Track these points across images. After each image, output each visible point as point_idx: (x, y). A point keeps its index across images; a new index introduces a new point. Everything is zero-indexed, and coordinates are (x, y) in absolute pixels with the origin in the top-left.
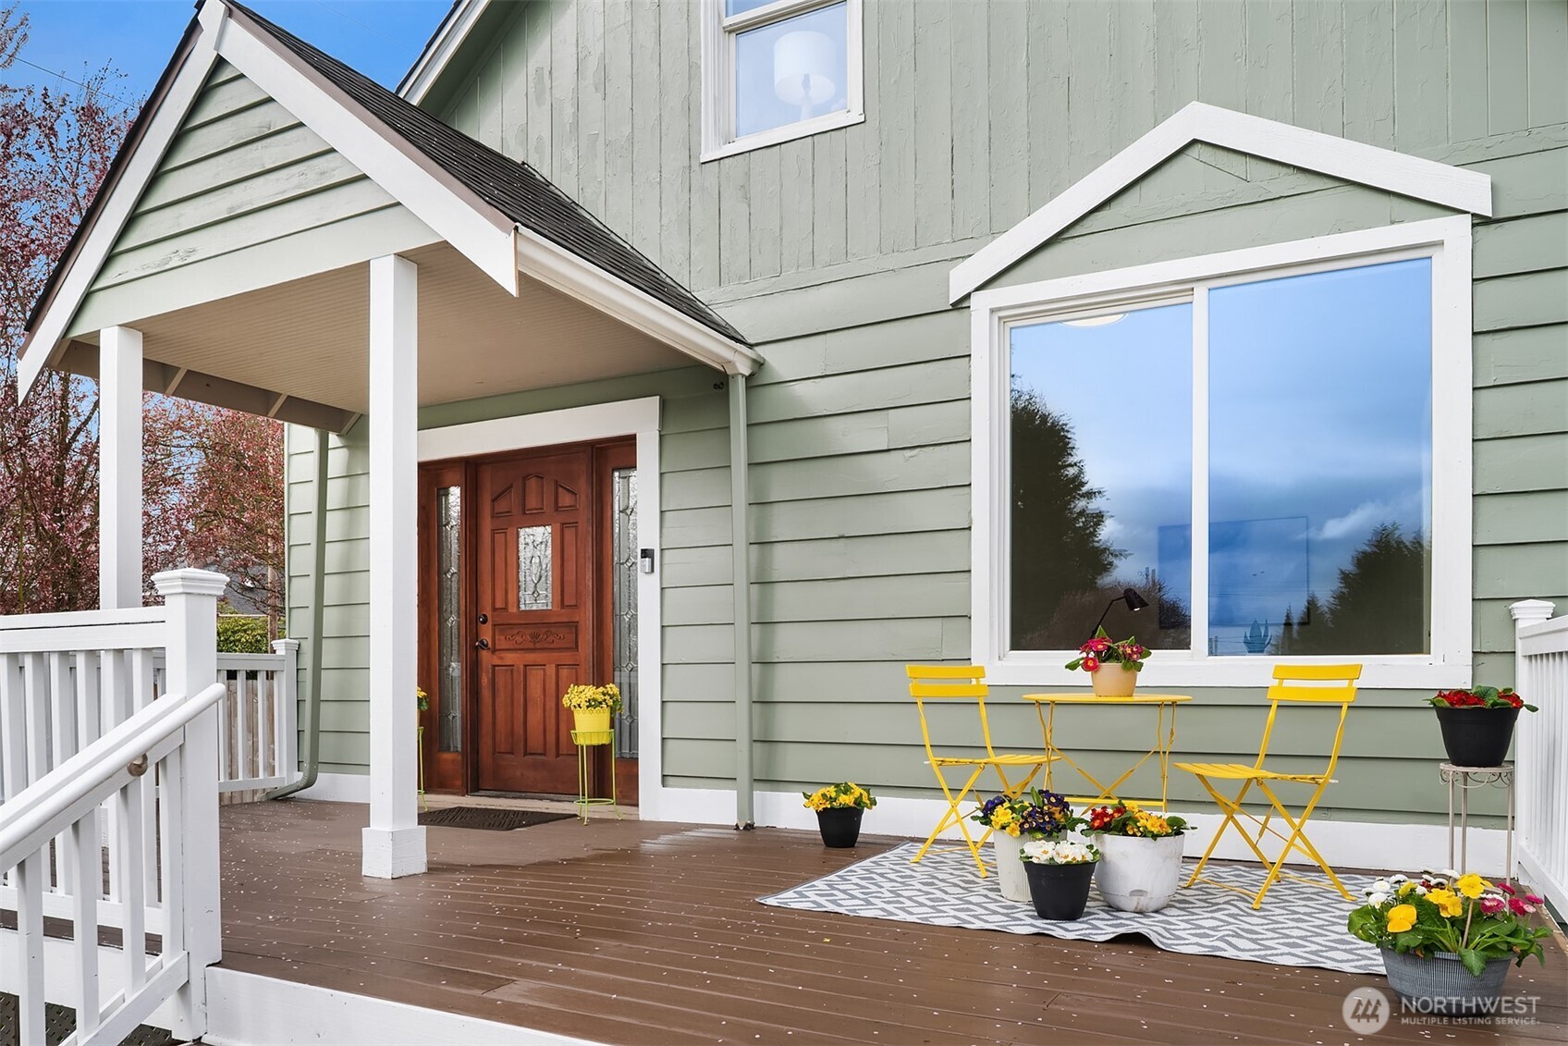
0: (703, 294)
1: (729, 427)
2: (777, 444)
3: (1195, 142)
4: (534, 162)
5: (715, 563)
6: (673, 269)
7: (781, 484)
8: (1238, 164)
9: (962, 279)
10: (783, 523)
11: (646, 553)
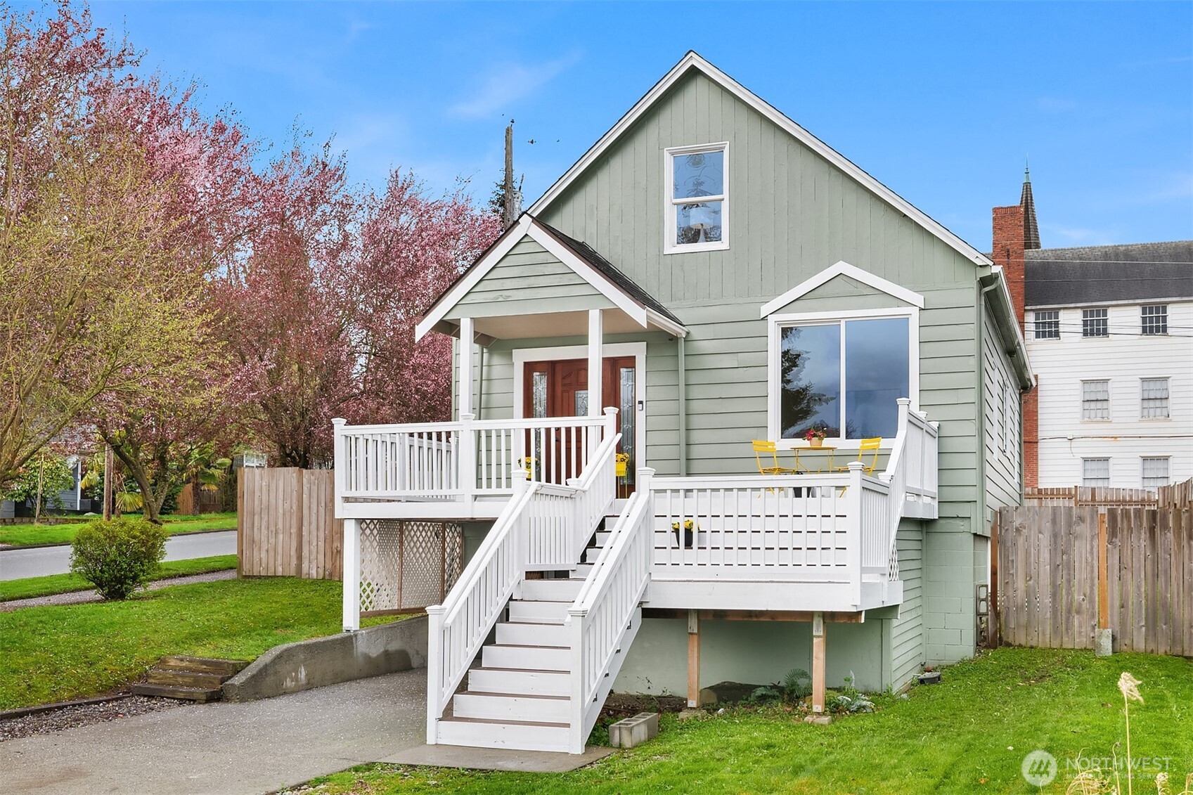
0: (664, 305)
1: (678, 356)
2: (695, 363)
3: (841, 274)
4: (588, 242)
5: (671, 407)
6: (652, 293)
7: (695, 378)
8: (855, 283)
9: (765, 310)
10: (696, 392)
11: (641, 402)
